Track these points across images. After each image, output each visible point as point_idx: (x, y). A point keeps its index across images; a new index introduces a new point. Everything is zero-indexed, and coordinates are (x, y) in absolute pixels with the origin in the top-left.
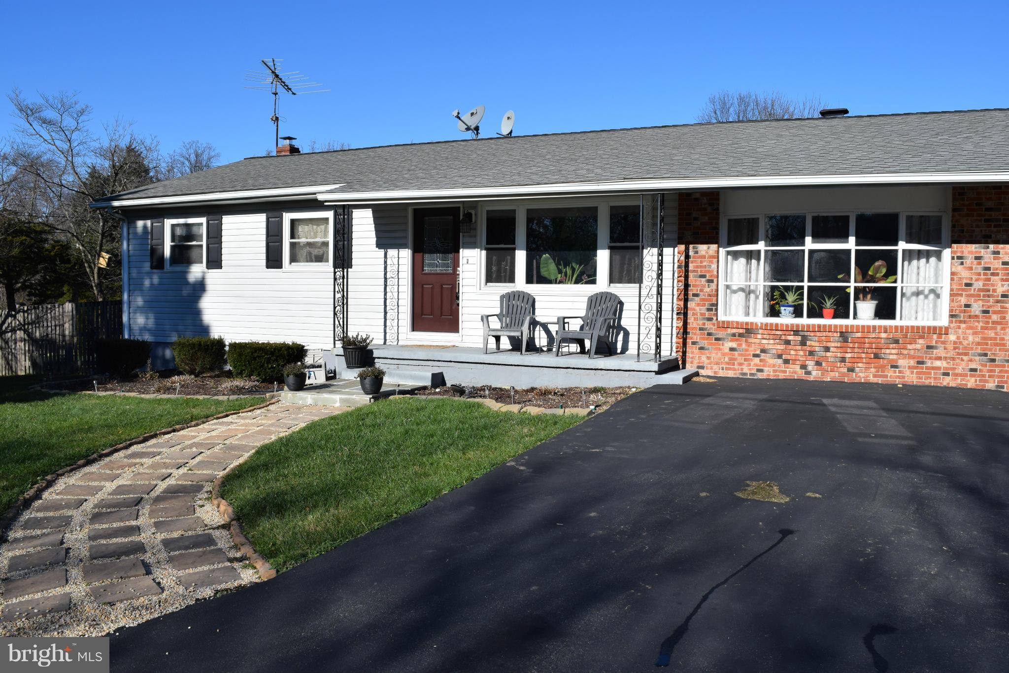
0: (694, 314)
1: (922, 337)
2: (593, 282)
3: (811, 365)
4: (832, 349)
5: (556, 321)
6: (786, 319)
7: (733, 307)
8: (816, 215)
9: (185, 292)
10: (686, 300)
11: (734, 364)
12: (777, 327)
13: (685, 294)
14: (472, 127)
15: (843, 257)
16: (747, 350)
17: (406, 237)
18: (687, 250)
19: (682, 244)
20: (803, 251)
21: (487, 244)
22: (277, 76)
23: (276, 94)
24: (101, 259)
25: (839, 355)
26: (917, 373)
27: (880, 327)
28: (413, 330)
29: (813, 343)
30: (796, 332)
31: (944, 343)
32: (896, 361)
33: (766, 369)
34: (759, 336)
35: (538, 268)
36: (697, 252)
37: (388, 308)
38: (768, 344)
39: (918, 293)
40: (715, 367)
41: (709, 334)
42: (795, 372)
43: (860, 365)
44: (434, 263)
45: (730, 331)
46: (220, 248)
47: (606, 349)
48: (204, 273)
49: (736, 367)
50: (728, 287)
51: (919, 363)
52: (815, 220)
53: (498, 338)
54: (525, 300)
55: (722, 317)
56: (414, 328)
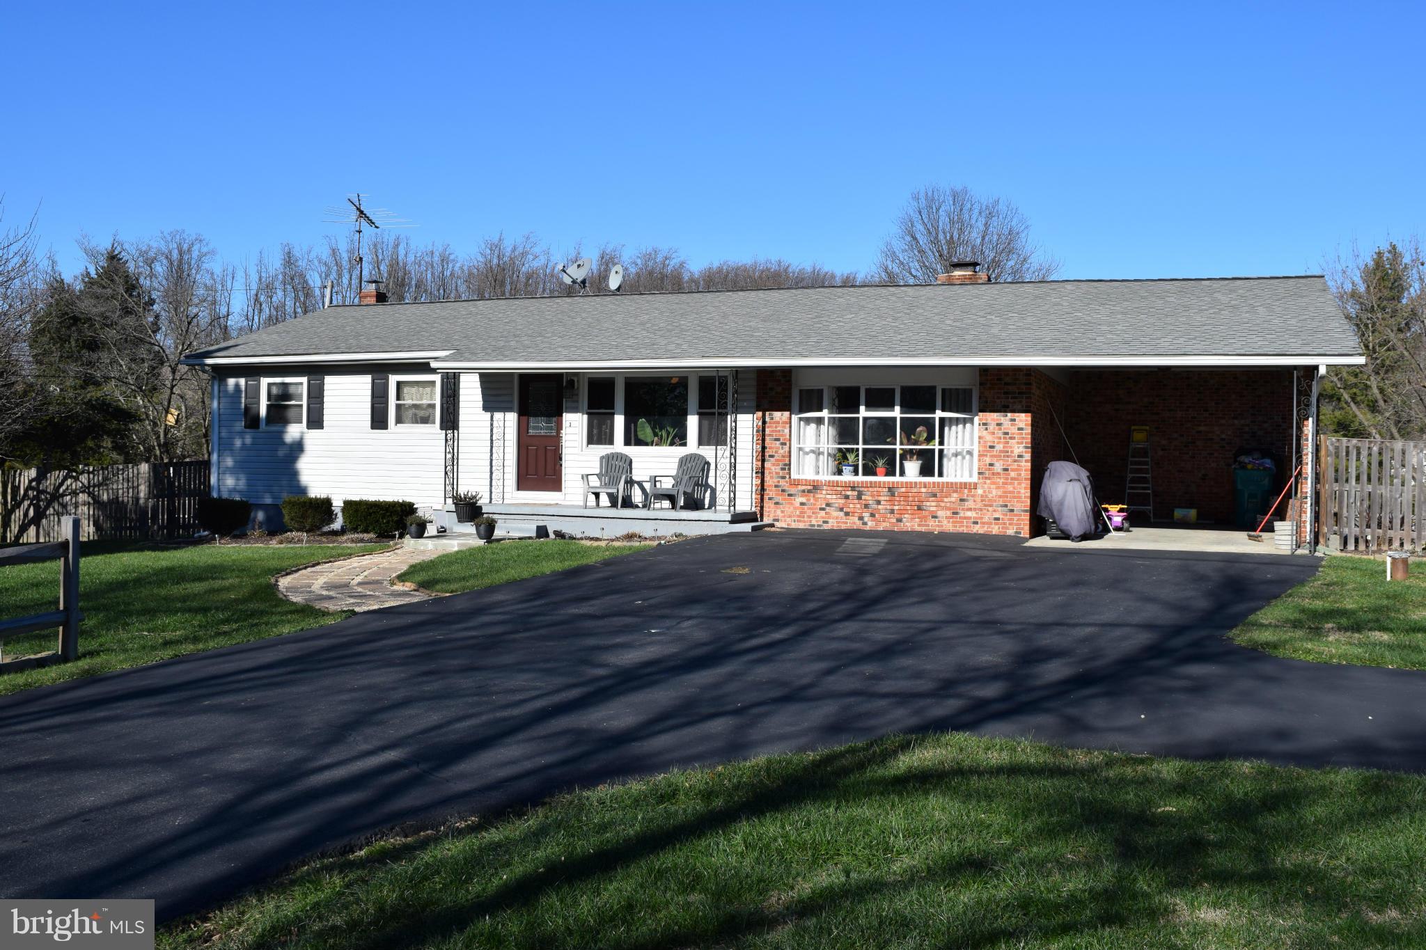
0: (770, 473)
1: (956, 492)
2: (685, 444)
3: (866, 516)
4: (882, 503)
5: (648, 479)
6: (847, 477)
7: (806, 468)
8: (868, 387)
9: (281, 453)
10: (763, 461)
11: (804, 517)
12: (837, 484)
13: (763, 456)
14: (579, 281)
15: (890, 423)
16: (815, 505)
17: (512, 402)
18: (764, 416)
19: (760, 411)
20: (858, 418)
21: (589, 409)
22: (362, 212)
23: (360, 232)
24: (170, 416)
25: (888, 507)
26: (953, 522)
27: (920, 483)
28: (518, 490)
29: (867, 498)
30: (853, 488)
31: (973, 496)
32: (936, 512)
33: (830, 521)
34: (824, 492)
35: (636, 431)
36: (772, 419)
37: (494, 468)
38: (832, 498)
39: (956, 455)
40: (788, 519)
41: (783, 491)
42: (854, 523)
43: (906, 516)
44: (539, 426)
45: (801, 488)
46: (322, 409)
47: (694, 504)
48: (302, 433)
49: (806, 519)
50: (800, 449)
51: (954, 513)
52: (868, 391)
53: (597, 495)
54: (623, 460)
55: (794, 476)
56: (520, 487)
